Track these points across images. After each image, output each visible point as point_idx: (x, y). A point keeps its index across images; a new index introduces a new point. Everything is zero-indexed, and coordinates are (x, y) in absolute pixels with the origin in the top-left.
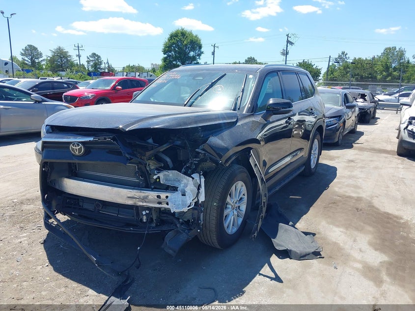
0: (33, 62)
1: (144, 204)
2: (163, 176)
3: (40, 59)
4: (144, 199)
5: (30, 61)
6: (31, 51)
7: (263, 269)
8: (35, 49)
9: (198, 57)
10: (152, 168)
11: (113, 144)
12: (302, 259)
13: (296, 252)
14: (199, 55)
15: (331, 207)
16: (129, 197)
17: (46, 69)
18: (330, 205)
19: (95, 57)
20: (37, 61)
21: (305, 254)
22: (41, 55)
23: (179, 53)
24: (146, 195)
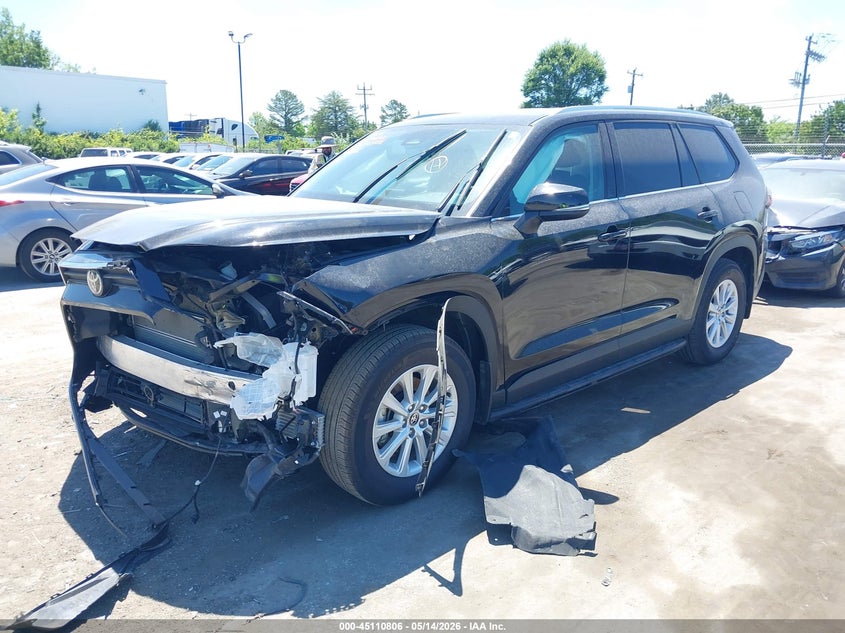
0: (288, 122)
1: (212, 397)
2: (243, 345)
3: (300, 117)
4: (210, 387)
5: (283, 120)
6: (287, 102)
7: (435, 561)
8: (293, 97)
9: (596, 98)
10: (228, 326)
11: (129, 275)
12: (539, 550)
13: (527, 534)
14: (599, 94)
15: (707, 440)
16: (187, 382)
17: (309, 134)
18: (706, 437)
19: (395, 109)
20: (294, 121)
21: (548, 540)
22: (301, 108)
23: (557, 92)
24: (211, 379)
